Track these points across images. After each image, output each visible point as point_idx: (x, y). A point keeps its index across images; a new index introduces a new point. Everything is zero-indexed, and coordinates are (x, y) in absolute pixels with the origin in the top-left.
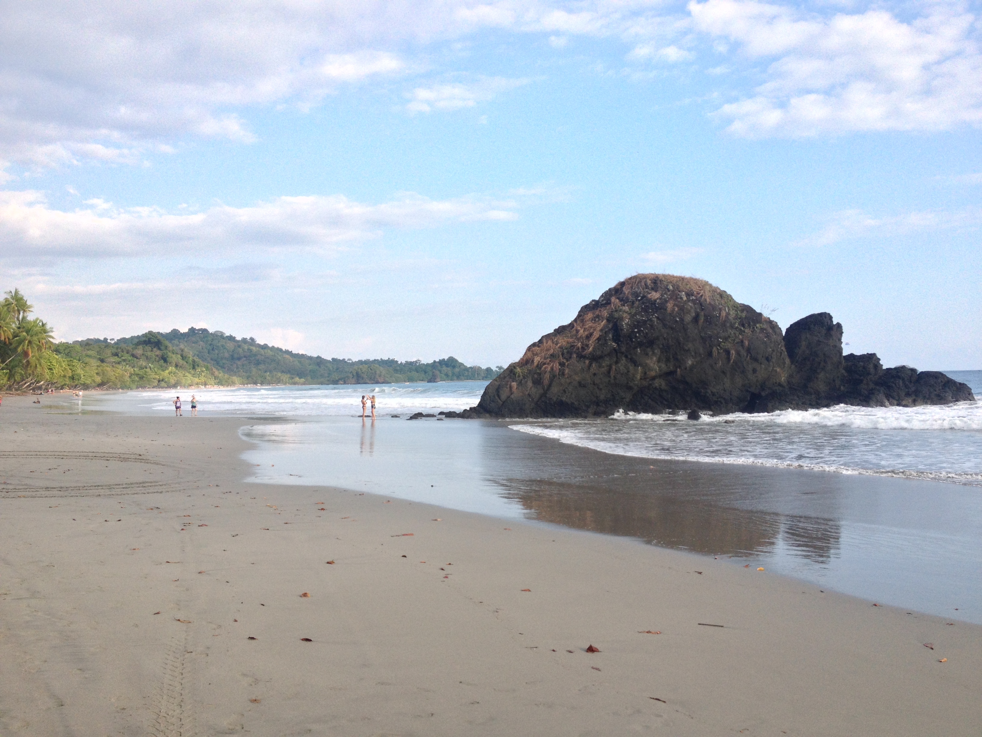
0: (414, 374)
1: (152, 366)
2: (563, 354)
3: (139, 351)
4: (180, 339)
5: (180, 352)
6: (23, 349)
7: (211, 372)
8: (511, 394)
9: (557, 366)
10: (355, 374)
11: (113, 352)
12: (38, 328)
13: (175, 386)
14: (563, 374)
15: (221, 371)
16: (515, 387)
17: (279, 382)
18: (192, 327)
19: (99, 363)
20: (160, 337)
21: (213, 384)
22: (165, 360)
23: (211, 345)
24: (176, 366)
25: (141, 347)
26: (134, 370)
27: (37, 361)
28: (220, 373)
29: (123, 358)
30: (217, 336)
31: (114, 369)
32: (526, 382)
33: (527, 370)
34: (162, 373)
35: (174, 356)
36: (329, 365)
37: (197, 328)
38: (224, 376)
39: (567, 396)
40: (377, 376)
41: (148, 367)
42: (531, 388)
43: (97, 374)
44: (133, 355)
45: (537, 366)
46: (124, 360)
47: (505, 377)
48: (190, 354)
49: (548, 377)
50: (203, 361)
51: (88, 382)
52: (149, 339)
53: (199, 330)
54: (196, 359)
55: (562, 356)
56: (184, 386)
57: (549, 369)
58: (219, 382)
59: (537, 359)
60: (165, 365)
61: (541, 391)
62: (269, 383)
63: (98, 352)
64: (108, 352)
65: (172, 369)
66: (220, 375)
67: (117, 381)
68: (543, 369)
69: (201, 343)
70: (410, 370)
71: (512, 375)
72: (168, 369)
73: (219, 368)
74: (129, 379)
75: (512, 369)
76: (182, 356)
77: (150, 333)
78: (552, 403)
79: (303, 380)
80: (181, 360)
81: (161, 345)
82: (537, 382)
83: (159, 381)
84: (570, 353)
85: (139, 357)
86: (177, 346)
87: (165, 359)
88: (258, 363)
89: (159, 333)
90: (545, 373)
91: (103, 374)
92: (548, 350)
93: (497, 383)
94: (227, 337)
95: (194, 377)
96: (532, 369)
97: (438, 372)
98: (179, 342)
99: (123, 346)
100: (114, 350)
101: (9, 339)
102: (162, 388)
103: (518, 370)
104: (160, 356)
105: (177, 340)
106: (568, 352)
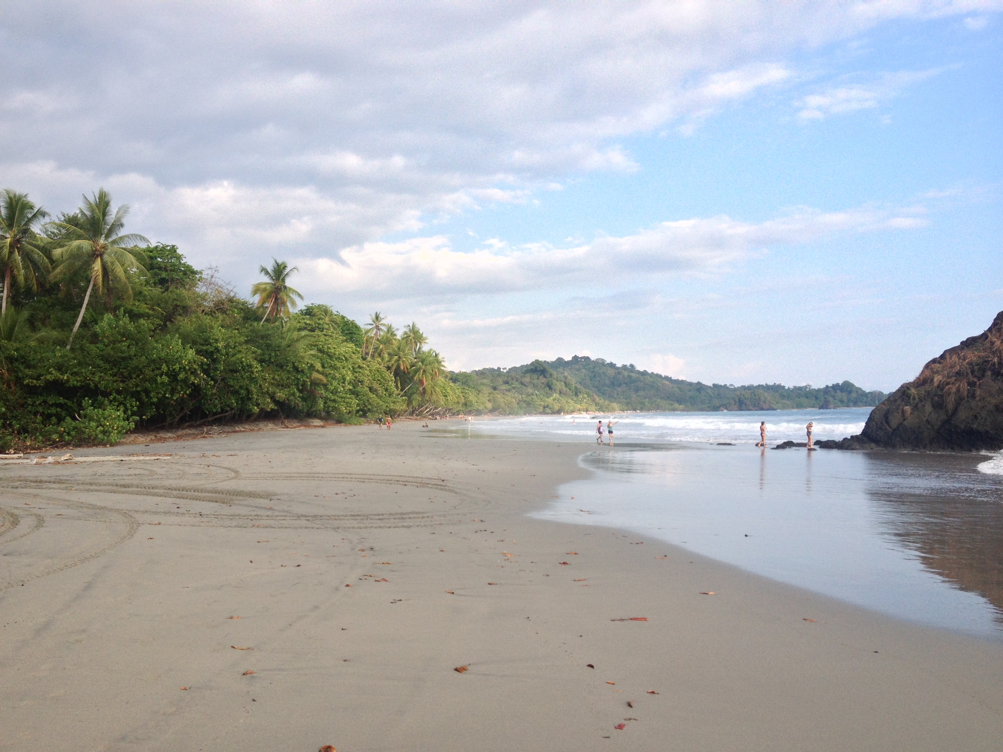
0: (803, 400)
1: (538, 393)
2: (973, 372)
3: (527, 379)
4: (564, 367)
5: (563, 379)
6: (419, 378)
7: (592, 398)
8: (904, 420)
9: (964, 386)
10: (737, 400)
11: (504, 379)
12: (431, 358)
13: (558, 412)
14: (973, 396)
15: (602, 398)
16: (909, 413)
17: (658, 409)
18: (576, 356)
19: (491, 390)
20: (545, 366)
21: (594, 410)
22: (550, 388)
23: (592, 372)
24: (560, 393)
25: (528, 375)
26: (522, 397)
27: (432, 389)
28: (600, 400)
29: (513, 386)
30: (598, 363)
31: (504, 396)
32: (924, 406)
33: (925, 391)
34: (547, 399)
35: (558, 383)
36: (709, 391)
37: (580, 356)
38: (604, 402)
39: (979, 424)
40: (762, 403)
41: (534, 394)
42: (930, 413)
43: (489, 401)
44: (522, 383)
45: (938, 386)
46: (514, 388)
47: (896, 401)
48: (573, 381)
49: (953, 399)
50: (585, 387)
51: (481, 408)
52: (536, 368)
53: (582, 358)
54: (579, 386)
55: (972, 374)
56: (567, 413)
57: (954, 390)
58: (600, 409)
59: (937, 379)
60: (550, 392)
61: (944, 417)
62: (649, 410)
63: (491, 381)
64: (500, 380)
65: (556, 395)
66: (601, 402)
67: (506, 407)
68: (945, 390)
69: (584, 370)
70: (799, 396)
71: (905, 397)
72: (552, 396)
73: (600, 394)
74: (516, 406)
75: (904, 391)
76: (565, 383)
77: (537, 361)
78: (959, 431)
79: (683, 406)
80: (564, 387)
81: (547, 373)
82: (939, 406)
83: (544, 407)
84: (983, 371)
85: (527, 385)
86: (562, 373)
87: (549, 386)
88: (637, 390)
89: (545, 361)
90: (949, 395)
91: (494, 401)
92: (952, 367)
93: (885, 408)
94: (608, 364)
95: (575, 403)
96: (932, 390)
97: (831, 399)
98: (564, 370)
99: (513, 374)
100: (505, 379)
101: (407, 368)
102: (547, 414)
103: (913, 391)
104: (545, 383)
105: (562, 367)
106: (979, 369)
